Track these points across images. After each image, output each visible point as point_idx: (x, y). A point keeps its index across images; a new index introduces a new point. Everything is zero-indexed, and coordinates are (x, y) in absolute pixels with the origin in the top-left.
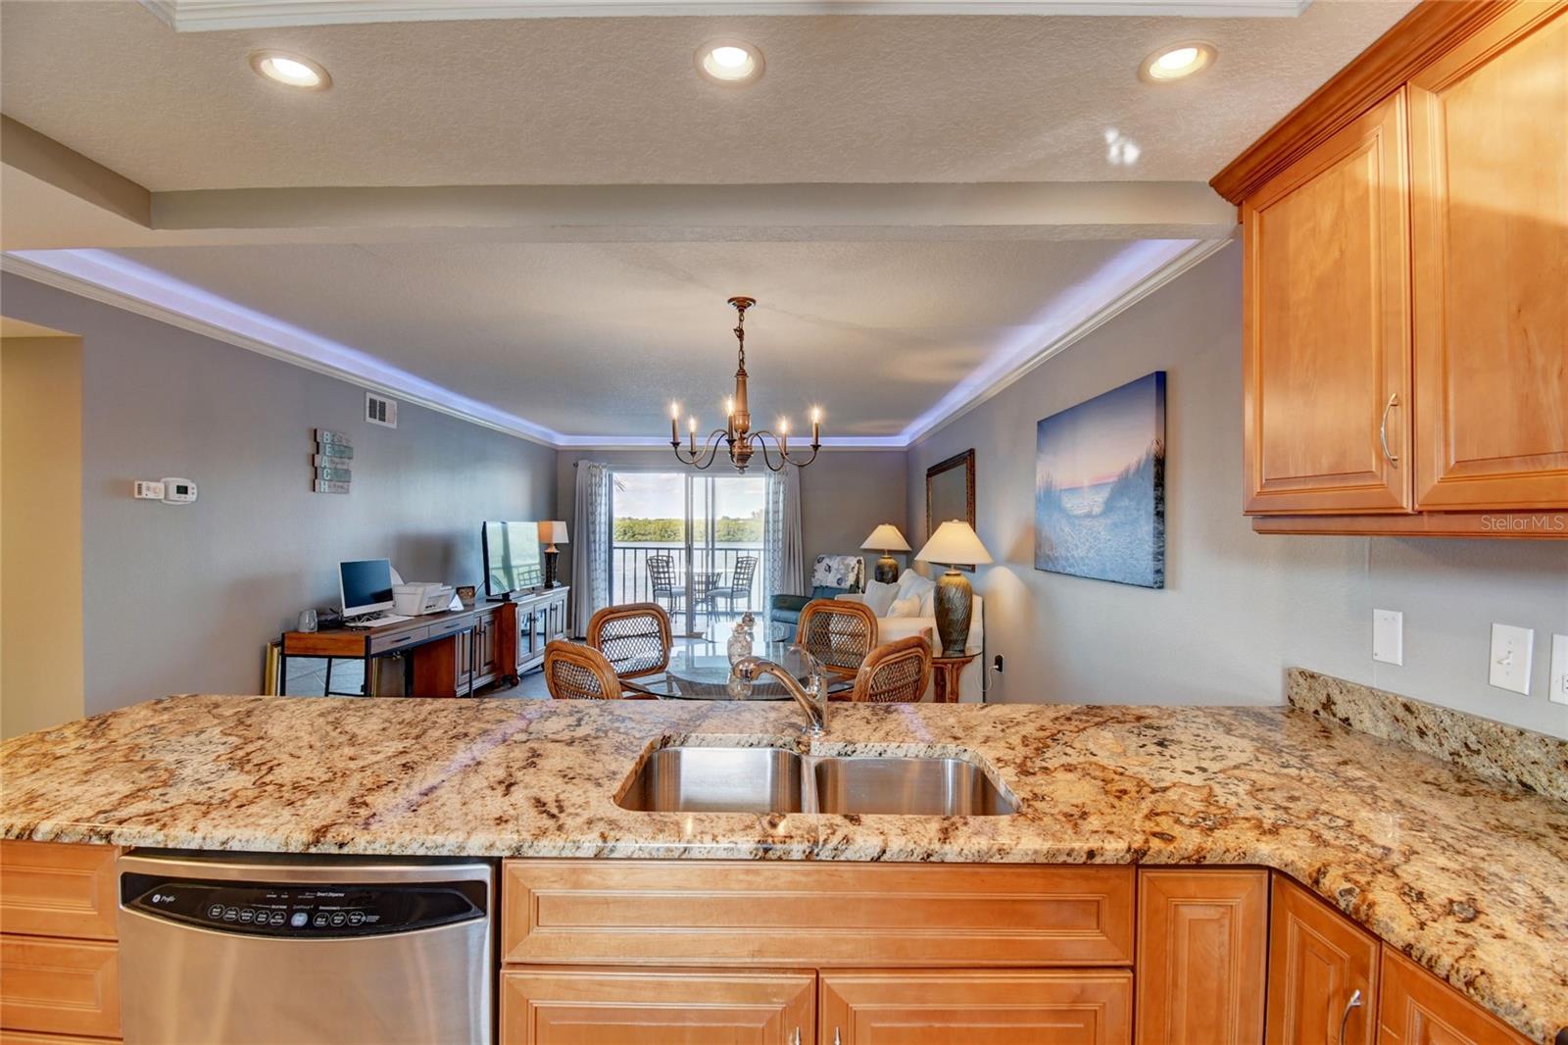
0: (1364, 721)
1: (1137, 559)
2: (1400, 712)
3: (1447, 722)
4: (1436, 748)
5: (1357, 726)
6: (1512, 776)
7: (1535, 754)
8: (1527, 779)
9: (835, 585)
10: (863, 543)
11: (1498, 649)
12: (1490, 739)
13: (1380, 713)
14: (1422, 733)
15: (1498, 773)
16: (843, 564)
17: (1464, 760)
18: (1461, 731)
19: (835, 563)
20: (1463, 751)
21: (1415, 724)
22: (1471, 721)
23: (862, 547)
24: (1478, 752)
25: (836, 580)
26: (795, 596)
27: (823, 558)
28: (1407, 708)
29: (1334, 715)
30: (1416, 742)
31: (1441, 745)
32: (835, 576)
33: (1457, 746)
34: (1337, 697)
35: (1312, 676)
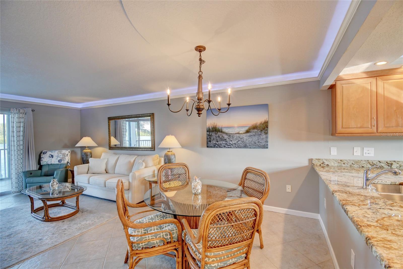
0: (331, 164)
1: (261, 143)
2: (340, 161)
3: (349, 161)
4: (347, 165)
5: (330, 165)
6: (361, 166)
7: (364, 162)
8: (363, 166)
9: (57, 163)
10: (76, 145)
11: (355, 150)
12: (357, 162)
13: (336, 162)
14: (344, 164)
15: (358, 166)
16: (61, 153)
17: (352, 166)
18: (352, 162)
19: (55, 153)
20: (352, 165)
21: (343, 163)
22: (353, 161)
23: (75, 146)
24: (355, 164)
25: (58, 161)
26: (32, 171)
27: (46, 152)
28: (341, 161)
29: (325, 164)
30: (343, 165)
31: (348, 164)
32: (57, 159)
33: (351, 164)
34: (325, 161)
35: (319, 159)
